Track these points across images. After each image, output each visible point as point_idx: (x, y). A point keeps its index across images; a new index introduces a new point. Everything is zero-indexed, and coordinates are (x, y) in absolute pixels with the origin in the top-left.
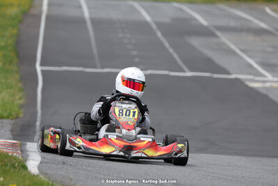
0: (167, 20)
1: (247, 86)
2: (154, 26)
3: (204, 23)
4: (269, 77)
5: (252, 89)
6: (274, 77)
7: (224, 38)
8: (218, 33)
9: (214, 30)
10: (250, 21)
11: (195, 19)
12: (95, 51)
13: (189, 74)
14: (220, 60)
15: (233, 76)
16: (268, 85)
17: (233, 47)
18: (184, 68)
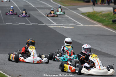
0: (22, 6)
1: (49, 27)
2: (19, 8)
3: (34, 6)
4: (55, 24)
5: (50, 28)
6: (57, 24)
7: (40, 11)
8: (38, 10)
9: (36, 9)
10: (47, 5)
11: (31, 5)
12: (2, 17)
13: (31, 24)
14: (40, 19)
15: (44, 24)
16: (55, 27)
17: (43, 14)
18: (30, 22)
